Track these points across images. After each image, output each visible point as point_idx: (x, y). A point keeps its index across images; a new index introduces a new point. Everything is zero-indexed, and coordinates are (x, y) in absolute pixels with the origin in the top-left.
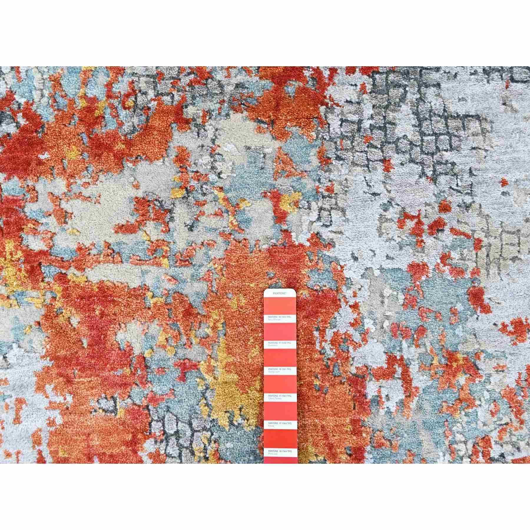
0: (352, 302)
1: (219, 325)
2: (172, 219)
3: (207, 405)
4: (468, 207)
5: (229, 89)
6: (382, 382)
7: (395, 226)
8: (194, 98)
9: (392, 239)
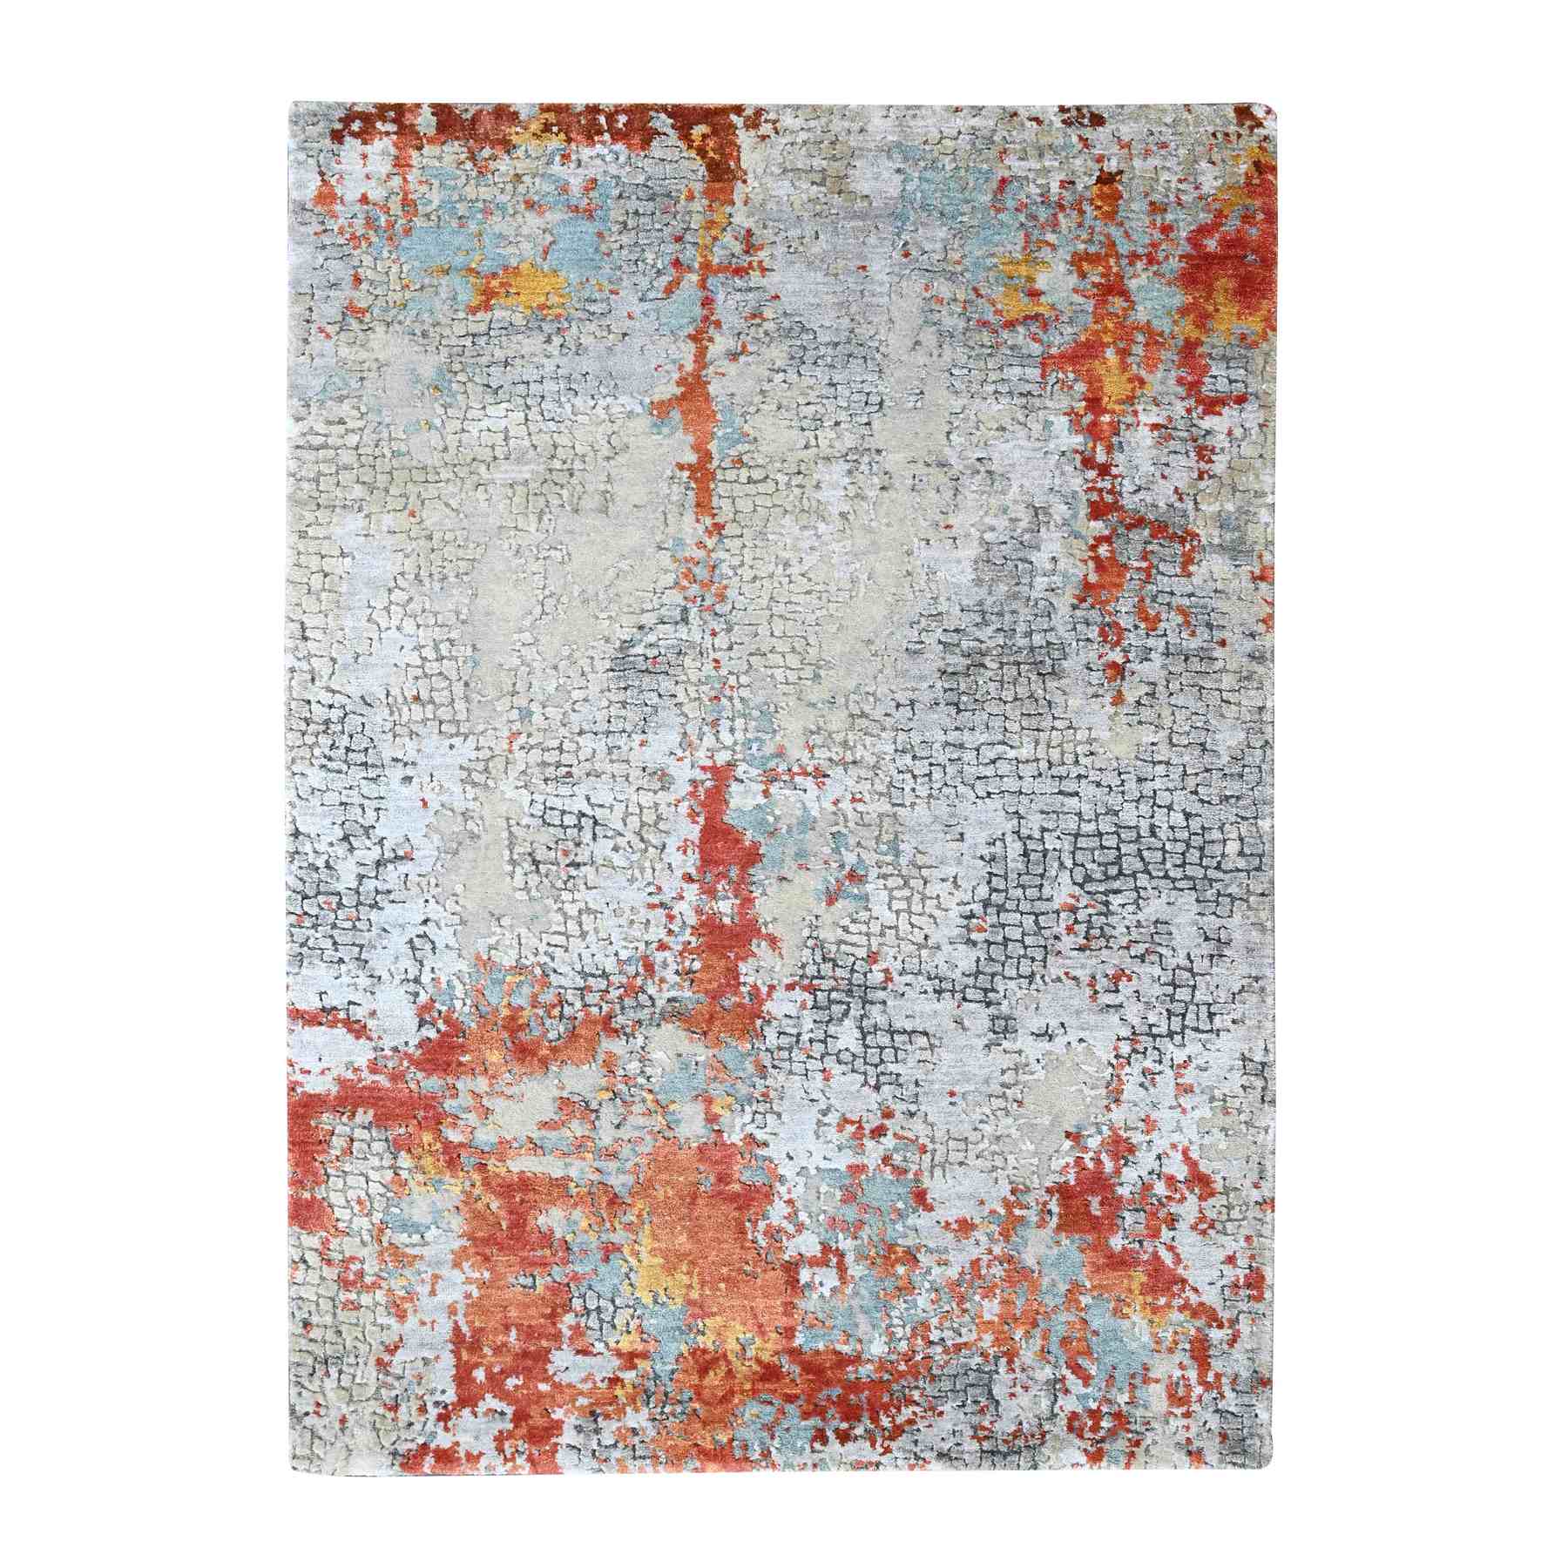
0: (786, 1197)
1: (645, 1213)
2: (598, 1118)
3: (631, 1285)
4: (912, 1115)
5: (660, 1003)
6: (816, 1269)
7: (833, 1130)
8: (623, 1008)
9: (830, 1141)
